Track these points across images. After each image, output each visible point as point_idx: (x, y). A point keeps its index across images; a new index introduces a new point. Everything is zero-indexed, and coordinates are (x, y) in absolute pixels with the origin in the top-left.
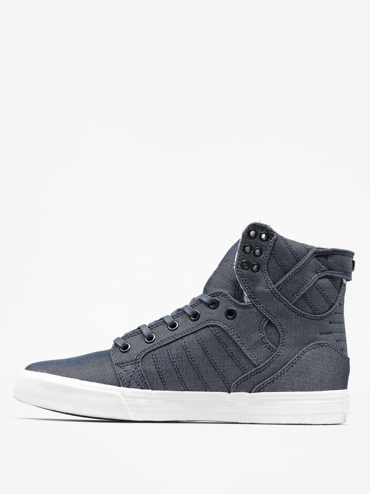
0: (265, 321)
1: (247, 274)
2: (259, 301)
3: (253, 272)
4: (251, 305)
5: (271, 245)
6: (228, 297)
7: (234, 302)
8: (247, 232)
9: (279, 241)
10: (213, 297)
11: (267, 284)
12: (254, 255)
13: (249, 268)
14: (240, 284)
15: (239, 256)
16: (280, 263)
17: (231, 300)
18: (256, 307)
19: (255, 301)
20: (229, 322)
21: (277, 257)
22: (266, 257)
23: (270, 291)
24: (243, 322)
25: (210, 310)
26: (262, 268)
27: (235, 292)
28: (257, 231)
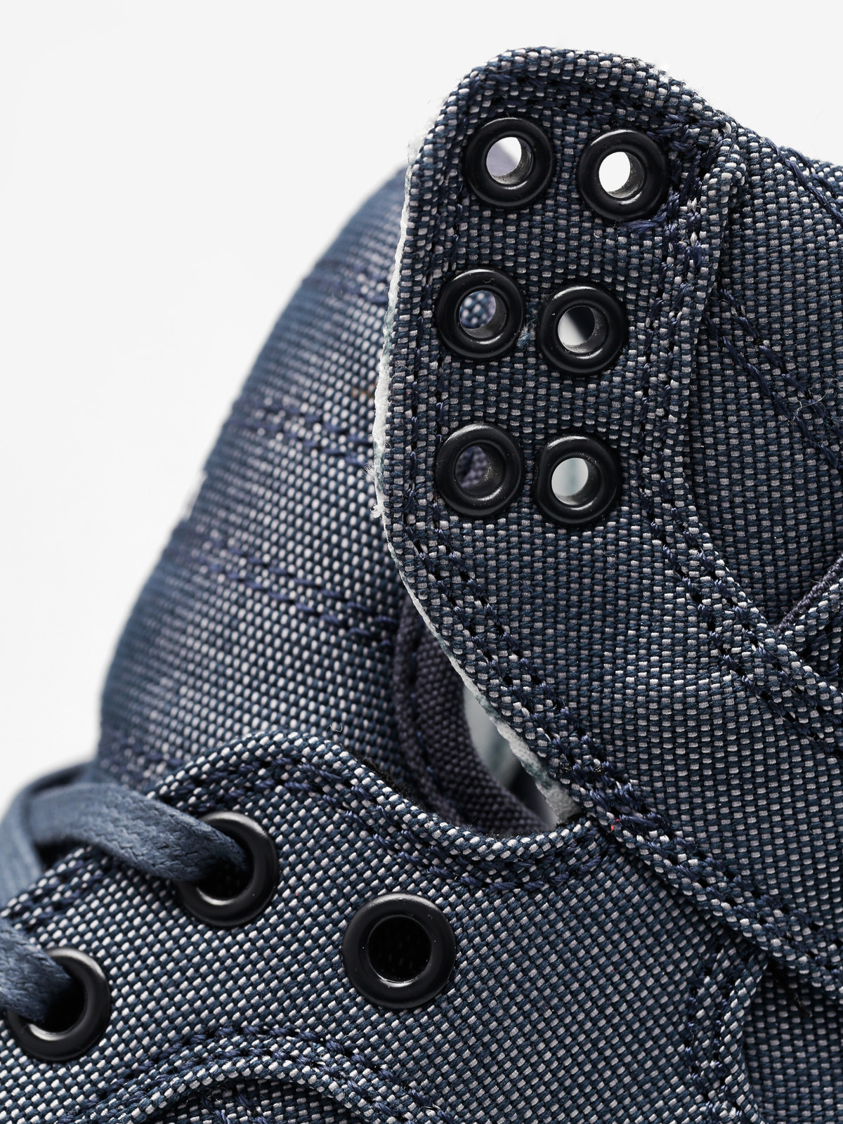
0: (731, 976)
1: (507, 551)
2: (654, 792)
3: (558, 525)
4: (582, 840)
5: (695, 254)
6: (357, 796)
7: (414, 837)
8: (450, 154)
9: (776, 200)
10: (212, 810)
11: (712, 627)
12: (552, 368)
13: (520, 493)
14: (454, 663)
15: (406, 397)
16: (811, 409)
17: (389, 817)
18: (633, 858)
19: (614, 804)
20: (396, 1032)
21: (769, 357)
22: (669, 365)
23: (746, 686)
24: (527, 1016)
25: (202, 936)
26: (641, 477)
27: (388, 699)
28: (549, 133)
